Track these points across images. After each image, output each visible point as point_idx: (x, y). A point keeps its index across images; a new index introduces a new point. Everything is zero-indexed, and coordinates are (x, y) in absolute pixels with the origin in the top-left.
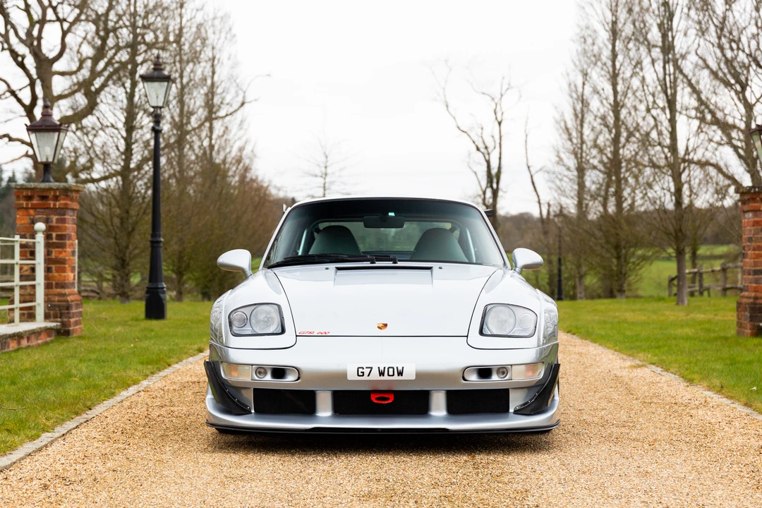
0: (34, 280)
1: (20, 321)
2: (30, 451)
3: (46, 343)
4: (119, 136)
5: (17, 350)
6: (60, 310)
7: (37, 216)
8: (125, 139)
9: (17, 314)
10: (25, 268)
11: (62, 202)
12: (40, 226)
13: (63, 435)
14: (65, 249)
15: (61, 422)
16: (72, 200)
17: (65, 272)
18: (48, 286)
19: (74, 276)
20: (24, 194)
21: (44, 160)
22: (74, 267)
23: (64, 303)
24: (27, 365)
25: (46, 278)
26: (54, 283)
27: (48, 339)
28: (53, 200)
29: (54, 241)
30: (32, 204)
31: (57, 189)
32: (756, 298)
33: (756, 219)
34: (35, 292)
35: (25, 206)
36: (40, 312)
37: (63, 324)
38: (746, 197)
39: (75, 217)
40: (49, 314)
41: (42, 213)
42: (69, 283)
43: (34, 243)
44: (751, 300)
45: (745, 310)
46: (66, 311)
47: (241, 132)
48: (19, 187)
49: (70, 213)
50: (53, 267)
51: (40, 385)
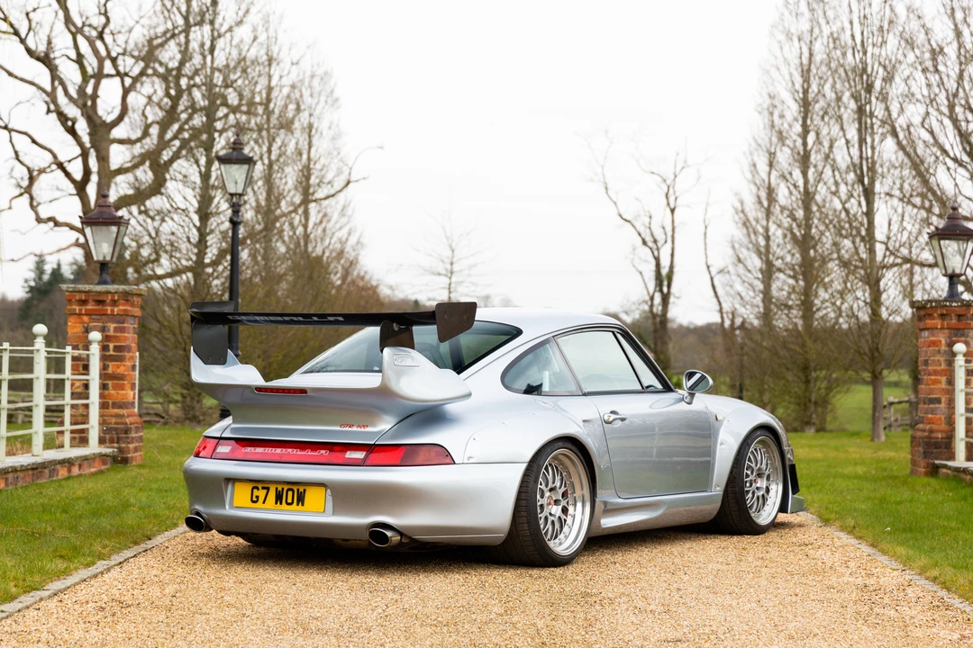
0: (87, 398)
1: (71, 446)
2: (85, 577)
3: (101, 472)
4: (191, 225)
5: (68, 478)
6: (117, 434)
7: (91, 324)
8: (199, 229)
9: (67, 438)
10: (77, 384)
11: (121, 308)
12: (95, 336)
13: (120, 563)
14: (124, 363)
15: (119, 550)
16: (133, 305)
17: (123, 390)
18: (103, 406)
19: (134, 394)
20: (77, 298)
21: (101, 258)
22: (135, 384)
23: (122, 426)
24: (80, 493)
25: (102, 396)
26: (110, 402)
27: (103, 467)
28: (110, 306)
29: (111, 353)
30: (86, 310)
31: (116, 293)
32: (931, 431)
33: (932, 339)
34: (88, 413)
35: (77, 312)
36: (94, 435)
37: (120, 450)
38: (922, 313)
39: (136, 326)
40: (105, 437)
41: (98, 321)
42: (128, 403)
43: (88, 355)
44: (926, 434)
45: (919, 445)
46: (124, 435)
47: (344, 220)
48: (71, 290)
49: (131, 320)
50: (110, 383)
51: (95, 514)
